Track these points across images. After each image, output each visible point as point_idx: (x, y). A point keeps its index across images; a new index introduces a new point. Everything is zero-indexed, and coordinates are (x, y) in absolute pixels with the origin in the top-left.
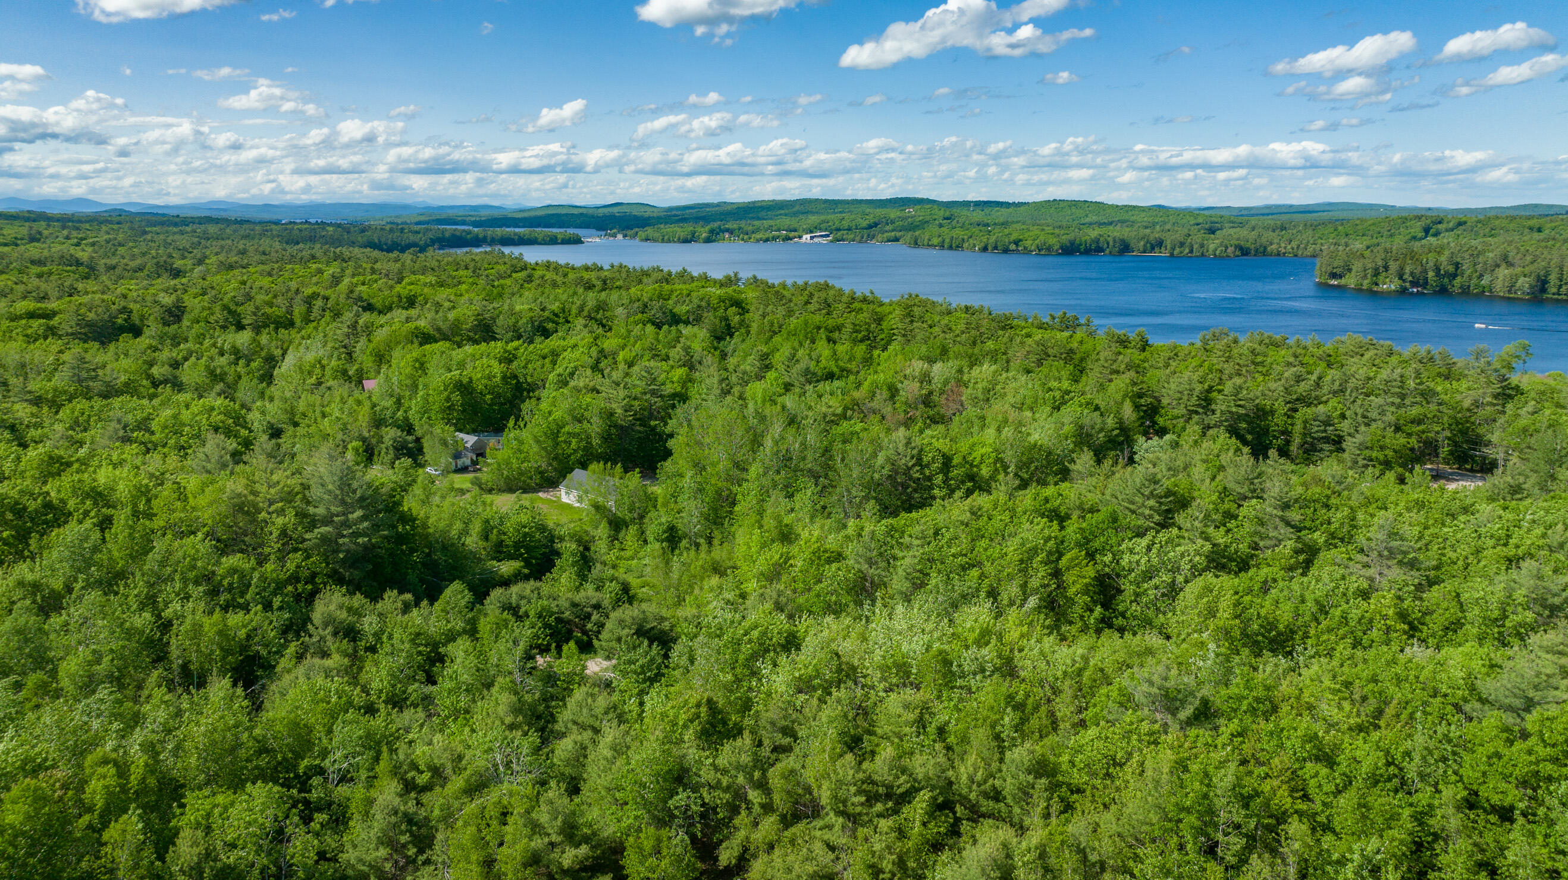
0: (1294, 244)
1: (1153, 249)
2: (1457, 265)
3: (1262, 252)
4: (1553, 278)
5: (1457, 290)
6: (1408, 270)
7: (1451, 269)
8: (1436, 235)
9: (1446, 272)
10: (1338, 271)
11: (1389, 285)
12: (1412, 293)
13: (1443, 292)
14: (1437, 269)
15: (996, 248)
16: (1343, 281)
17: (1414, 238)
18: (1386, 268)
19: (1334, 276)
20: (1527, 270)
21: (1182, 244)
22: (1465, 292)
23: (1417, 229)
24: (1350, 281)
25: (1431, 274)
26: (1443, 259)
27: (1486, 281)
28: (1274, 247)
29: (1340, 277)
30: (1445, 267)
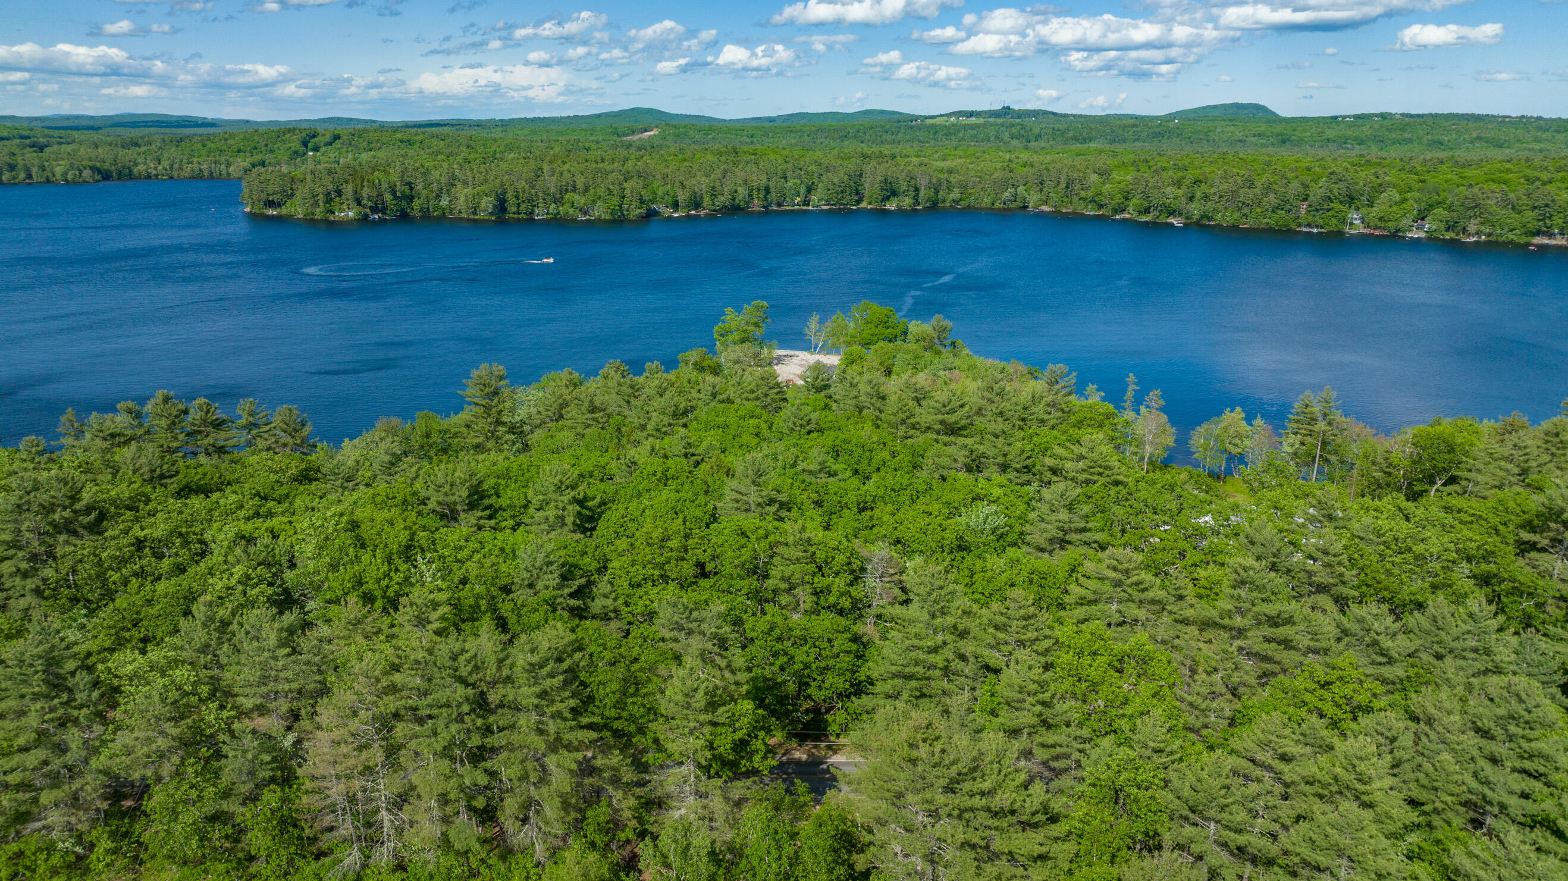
0: (165, 163)
2: (410, 186)
3: (126, 175)
4: (510, 195)
5: (417, 214)
6: (365, 192)
7: (408, 192)
8: (316, 149)
9: (403, 193)
10: (276, 198)
11: (348, 213)
12: (374, 221)
13: (404, 217)
14: (394, 192)
16: (284, 211)
17: (296, 153)
18: (339, 193)
19: (271, 204)
20: (485, 188)
22: (426, 215)
23: (295, 145)
24: (296, 208)
25: (388, 197)
26: (395, 176)
27: (444, 202)
28: (141, 167)
29: (279, 205)
30: (400, 189)
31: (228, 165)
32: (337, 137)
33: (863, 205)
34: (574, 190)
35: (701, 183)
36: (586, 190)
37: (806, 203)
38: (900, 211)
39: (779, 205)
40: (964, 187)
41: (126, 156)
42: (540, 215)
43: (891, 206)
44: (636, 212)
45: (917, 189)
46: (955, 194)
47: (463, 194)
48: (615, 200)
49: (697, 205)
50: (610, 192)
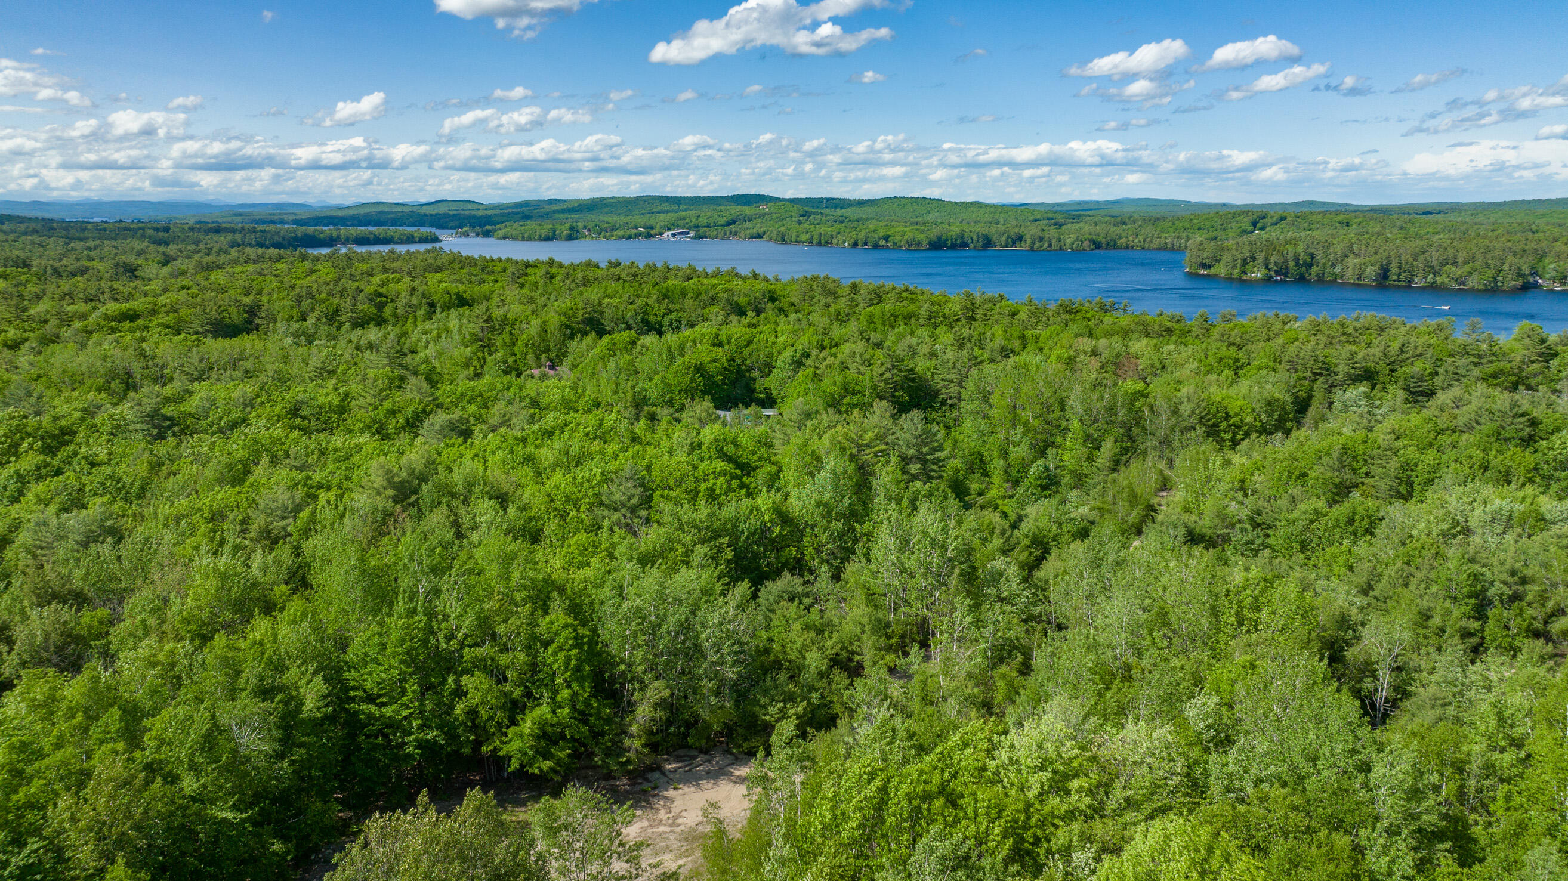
0: (1141, 238)
1: (1014, 243)
2: (1312, 256)
3: (1112, 245)
4: (1394, 268)
5: (1313, 277)
6: (1274, 260)
7: (1309, 260)
8: (1262, 229)
9: (1305, 262)
10: (1207, 262)
11: (1256, 274)
12: (1276, 281)
13: (1302, 280)
14: (1296, 259)
15: (866, 244)
16: (1212, 271)
17: (1244, 232)
18: (1253, 259)
19: (1204, 266)
20: (1372, 259)
21: (1041, 239)
22: (1321, 280)
23: (1245, 224)
24: (1220, 270)
25: (1291, 264)
26: (1300, 249)
27: (1338, 270)
28: (1123, 240)
29: (1210, 267)
30: (1303, 257)
31: (1188, 239)
32: (1282, 219)
34: (1453, 264)
36: (1465, 263)
41: (1115, 231)
42: (1417, 282)
44: (1512, 283)
47: (1353, 263)
48: (1491, 273)
50: (1487, 265)
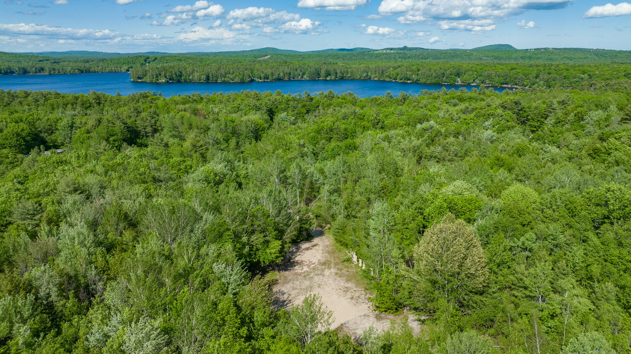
0: (100, 67)
1: (39, 71)
3: (88, 71)
4: (210, 75)
5: (183, 81)
6: (168, 74)
7: (180, 73)
8: (149, 63)
10: (141, 76)
11: (163, 80)
13: (179, 82)
14: (176, 74)
16: (143, 80)
17: (142, 64)
18: (160, 75)
19: (139, 78)
20: (203, 73)
21: (53, 69)
22: (185, 81)
23: (142, 61)
24: (147, 79)
25: (174, 76)
26: (176, 69)
27: (191, 78)
28: (93, 69)
29: (142, 78)
30: (178, 73)
31: (121, 68)
32: (156, 59)
33: (320, 78)
34: (229, 73)
35: (268, 71)
36: (233, 73)
37: (302, 78)
38: (331, 80)
39: (294, 78)
40: (352, 72)
41: (87, 65)
42: (219, 81)
43: (328, 79)
44: (248, 80)
45: (336, 73)
46: (349, 75)
47: (196, 75)
48: (241, 76)
49: (268, 78)
50: (240, 74)
